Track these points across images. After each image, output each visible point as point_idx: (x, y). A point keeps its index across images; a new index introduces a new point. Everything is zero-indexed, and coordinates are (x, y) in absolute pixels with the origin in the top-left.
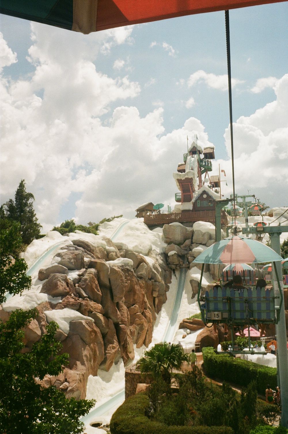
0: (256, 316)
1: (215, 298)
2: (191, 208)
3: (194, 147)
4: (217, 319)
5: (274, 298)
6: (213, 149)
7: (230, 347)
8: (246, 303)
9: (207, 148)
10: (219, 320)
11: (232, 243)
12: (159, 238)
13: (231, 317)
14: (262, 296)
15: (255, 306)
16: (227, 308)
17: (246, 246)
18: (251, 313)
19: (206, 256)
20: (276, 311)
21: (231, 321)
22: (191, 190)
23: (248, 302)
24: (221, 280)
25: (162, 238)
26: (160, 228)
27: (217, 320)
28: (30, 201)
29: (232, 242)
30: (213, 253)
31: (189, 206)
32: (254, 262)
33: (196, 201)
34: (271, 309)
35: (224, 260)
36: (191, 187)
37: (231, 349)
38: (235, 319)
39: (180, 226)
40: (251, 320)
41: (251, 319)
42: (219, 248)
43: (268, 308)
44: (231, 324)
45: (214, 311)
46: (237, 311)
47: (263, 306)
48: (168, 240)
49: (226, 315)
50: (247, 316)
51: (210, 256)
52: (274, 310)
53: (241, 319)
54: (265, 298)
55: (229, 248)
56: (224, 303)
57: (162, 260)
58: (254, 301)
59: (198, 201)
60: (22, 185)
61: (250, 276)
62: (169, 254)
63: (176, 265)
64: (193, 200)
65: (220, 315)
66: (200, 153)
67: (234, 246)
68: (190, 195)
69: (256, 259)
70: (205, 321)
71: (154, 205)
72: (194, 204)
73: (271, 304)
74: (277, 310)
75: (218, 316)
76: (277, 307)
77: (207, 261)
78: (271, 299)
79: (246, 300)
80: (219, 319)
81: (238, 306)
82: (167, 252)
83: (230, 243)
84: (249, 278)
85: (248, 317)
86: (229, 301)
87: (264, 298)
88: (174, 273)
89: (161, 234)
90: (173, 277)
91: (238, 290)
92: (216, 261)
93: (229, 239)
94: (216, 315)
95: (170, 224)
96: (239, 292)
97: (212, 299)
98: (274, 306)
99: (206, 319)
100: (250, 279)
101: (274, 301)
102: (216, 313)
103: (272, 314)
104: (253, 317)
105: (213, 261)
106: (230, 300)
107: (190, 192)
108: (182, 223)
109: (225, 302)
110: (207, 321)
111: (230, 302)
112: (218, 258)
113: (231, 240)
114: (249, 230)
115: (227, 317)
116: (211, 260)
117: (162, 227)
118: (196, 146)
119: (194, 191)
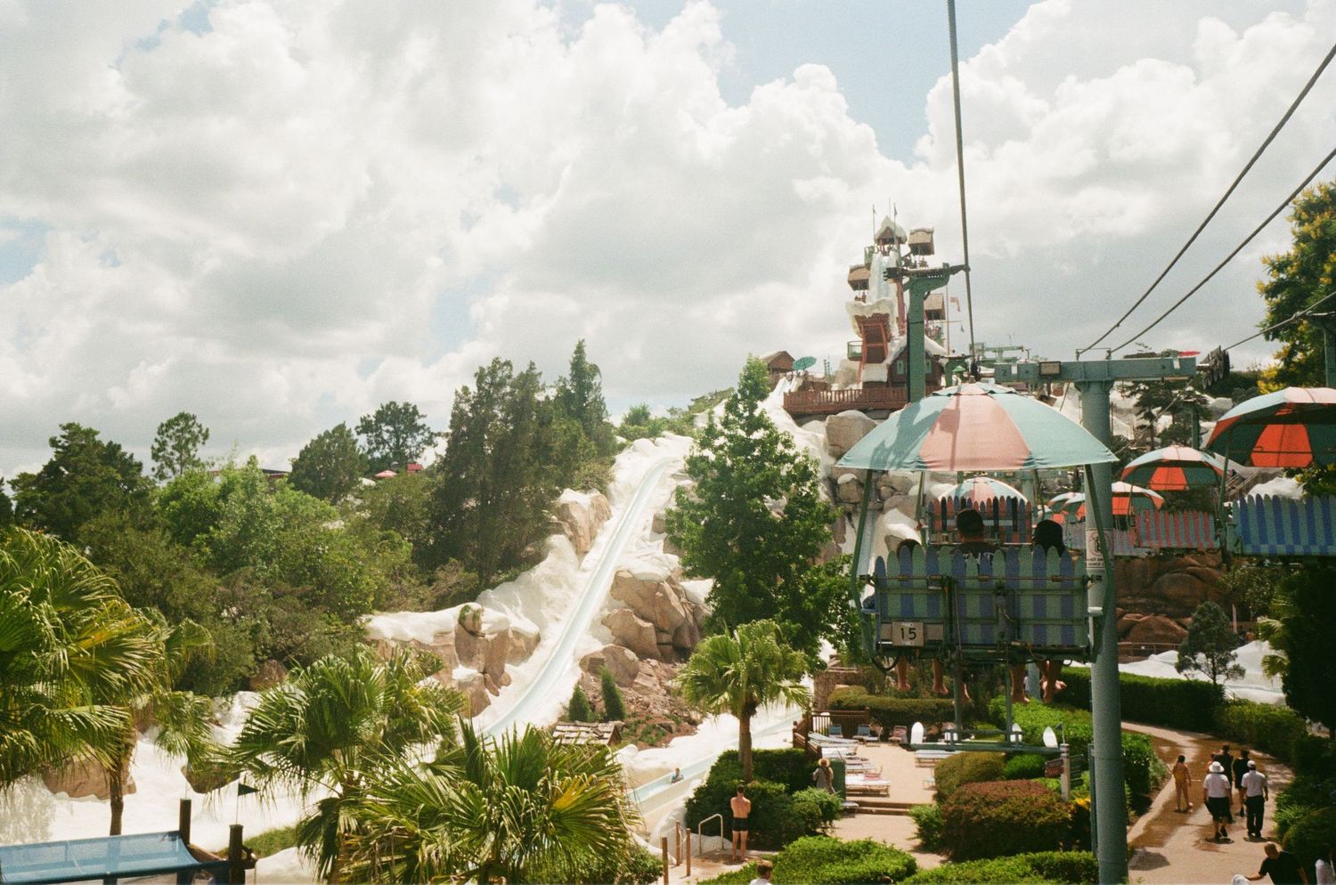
0: (1029, 637)
1: (905, 579)
2: (885, 379)
3: (888, 228)
4: (908, 643)
5: (1084, 580)
6: (930, 232)
7: (949, 731)
8: (999, 594)
9: (918, 231)
10: (916, 648)
11: (957, 405)
12: (818, 446)
13: (952, 640)
14: (1049, 574)
15: (1027, 606)
16: (942, 611)
17: (1000, 415)
18: (1016, 625)
19: (875, 446)
20: (1091, 621)
21: (953, 650)
22: (884, 339)
23: (1006, 592)
24: (924, 526)
25: (825, 444)
26: (818, 422)
27: (910, 648)
28: (596, 380)
29: (958, 402)
30: (899, 434)
31: (879, 373)
32: (1025, 465)
33: (895, 361)
34: (1077, 614)
35: (931, 460)
36: (886, 330)
37: (952, 737)
38: (965, 645)
39: (860, 418)
40: (1014, 646)
41: (1013, 643)
42: (916, 421)
43: (1067, 610)
44: (952, 661)
45: (902, 620)
46: (972, 620)
47: (1053, 606)
48: (837, 449)
49: (937, 632)
50: (1002, 637)
51: (888, 445)
52: (1087, 619)
53: (984, 645)
54: (1057, 580)
55: (949, 421)
56: (932, 596)
57: (827, 493)
58: (1023, 591)
59: (898, 362)
60: (580, 350)
61: (1015, 518)
62: (840, 481)
63: (855, 504)
64: (889, 360)
65: (919, 632)
66: (901, 241)
67: (963, 415)
68: (882, 348)
69: (1033, 456)
70: (874, 649)
71: (793, 360)
72: (891, 369)
73: (1077, 599)
74: (1094, 618)
75: (912, 636)
76: (1094, 609)
77: (878, 461)
78: (1077, 583)
79: (1000, 587)
80: (917, 644)
81: (973, 606)
82: (834, 477)
83: (950, 404)
84: (1010, 523)
85: (1006, 638)
86: (946, 589)
87: (1054, 579)
88: (850, 520)
89: (822, 436)
90: (848, 528)
91: (976, 557)
92: (907, 461)
93: (949, 395)
94: (906, 631)
95: (840, 415)
96: (978, 560)
97: (896, 583)
98: (1085, 606)
99: (878, 645)
100: (1015, 528)
101: (1085, 591)
102: (908, 625)
103: (1077, 630)
104: (1019, 638)
105: (897, 461)
106: (950, 583)
107: (882, 341)
108: (864, 411)
109: (935, 594)
110: (880, 651)
111: (950, 589)
112: (914, 452)
113: (955, 397)
114: (1014, 370)
115: (942, 638)
116: (891, 457)
117: (823, 419)
118: (892, 228)
119: (889, 339)
